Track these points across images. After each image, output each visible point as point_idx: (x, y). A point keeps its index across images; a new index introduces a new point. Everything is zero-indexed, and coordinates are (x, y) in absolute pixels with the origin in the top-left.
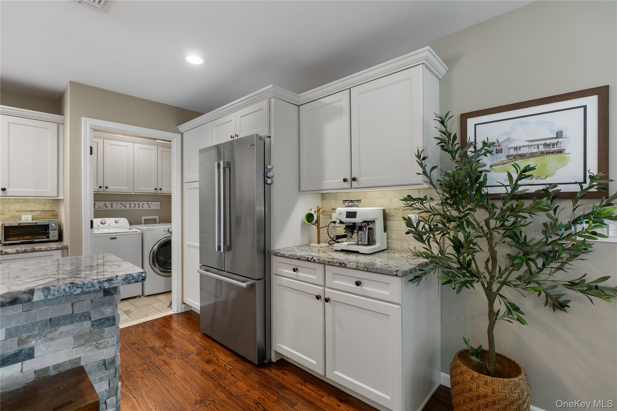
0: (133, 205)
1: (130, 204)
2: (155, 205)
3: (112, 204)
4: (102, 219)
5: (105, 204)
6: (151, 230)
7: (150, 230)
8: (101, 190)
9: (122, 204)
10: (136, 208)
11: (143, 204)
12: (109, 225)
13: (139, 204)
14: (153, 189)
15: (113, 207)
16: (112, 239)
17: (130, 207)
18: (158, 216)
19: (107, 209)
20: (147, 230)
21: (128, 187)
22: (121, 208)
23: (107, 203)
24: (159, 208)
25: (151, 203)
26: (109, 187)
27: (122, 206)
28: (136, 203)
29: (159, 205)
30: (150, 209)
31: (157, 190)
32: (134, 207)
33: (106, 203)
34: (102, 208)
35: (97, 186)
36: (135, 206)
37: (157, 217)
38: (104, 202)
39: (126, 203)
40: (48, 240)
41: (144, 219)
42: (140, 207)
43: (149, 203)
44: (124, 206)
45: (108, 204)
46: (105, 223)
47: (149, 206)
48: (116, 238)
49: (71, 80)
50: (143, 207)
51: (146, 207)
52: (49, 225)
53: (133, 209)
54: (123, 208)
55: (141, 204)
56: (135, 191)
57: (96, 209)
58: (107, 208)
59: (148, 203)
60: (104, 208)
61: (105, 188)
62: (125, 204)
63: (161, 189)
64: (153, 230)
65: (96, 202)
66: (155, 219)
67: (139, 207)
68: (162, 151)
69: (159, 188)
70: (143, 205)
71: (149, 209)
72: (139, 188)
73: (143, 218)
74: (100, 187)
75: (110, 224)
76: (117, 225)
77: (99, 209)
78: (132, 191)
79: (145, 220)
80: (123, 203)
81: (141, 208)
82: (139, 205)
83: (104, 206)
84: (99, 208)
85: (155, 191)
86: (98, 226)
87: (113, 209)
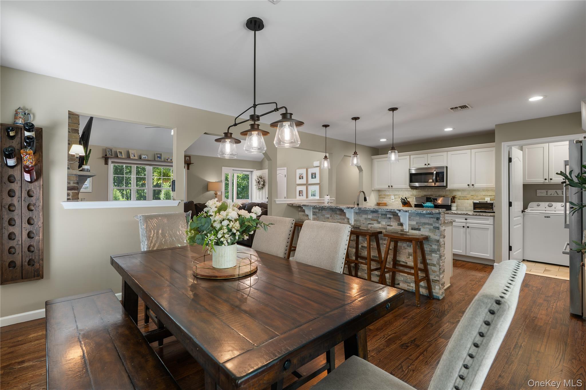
4: (549, 203)
8: (547, 181)
16: (546, 217)
19: (558, 196)
26: (553, 179)
33: (557, 191)
34: (553, 194)
35: (543, 179)
38: (555, 190)
40: (493, 211)
48: (550, 217)
49: (497, 124)
52: (493, 203)
57: (548, 196)
61: (550, 180)
65: (548, 190)
74: (546, 179)
75: (556, 207)
77: (551, 196)
83: (556, 193)
84: (551, 194)
86: (545, 208)
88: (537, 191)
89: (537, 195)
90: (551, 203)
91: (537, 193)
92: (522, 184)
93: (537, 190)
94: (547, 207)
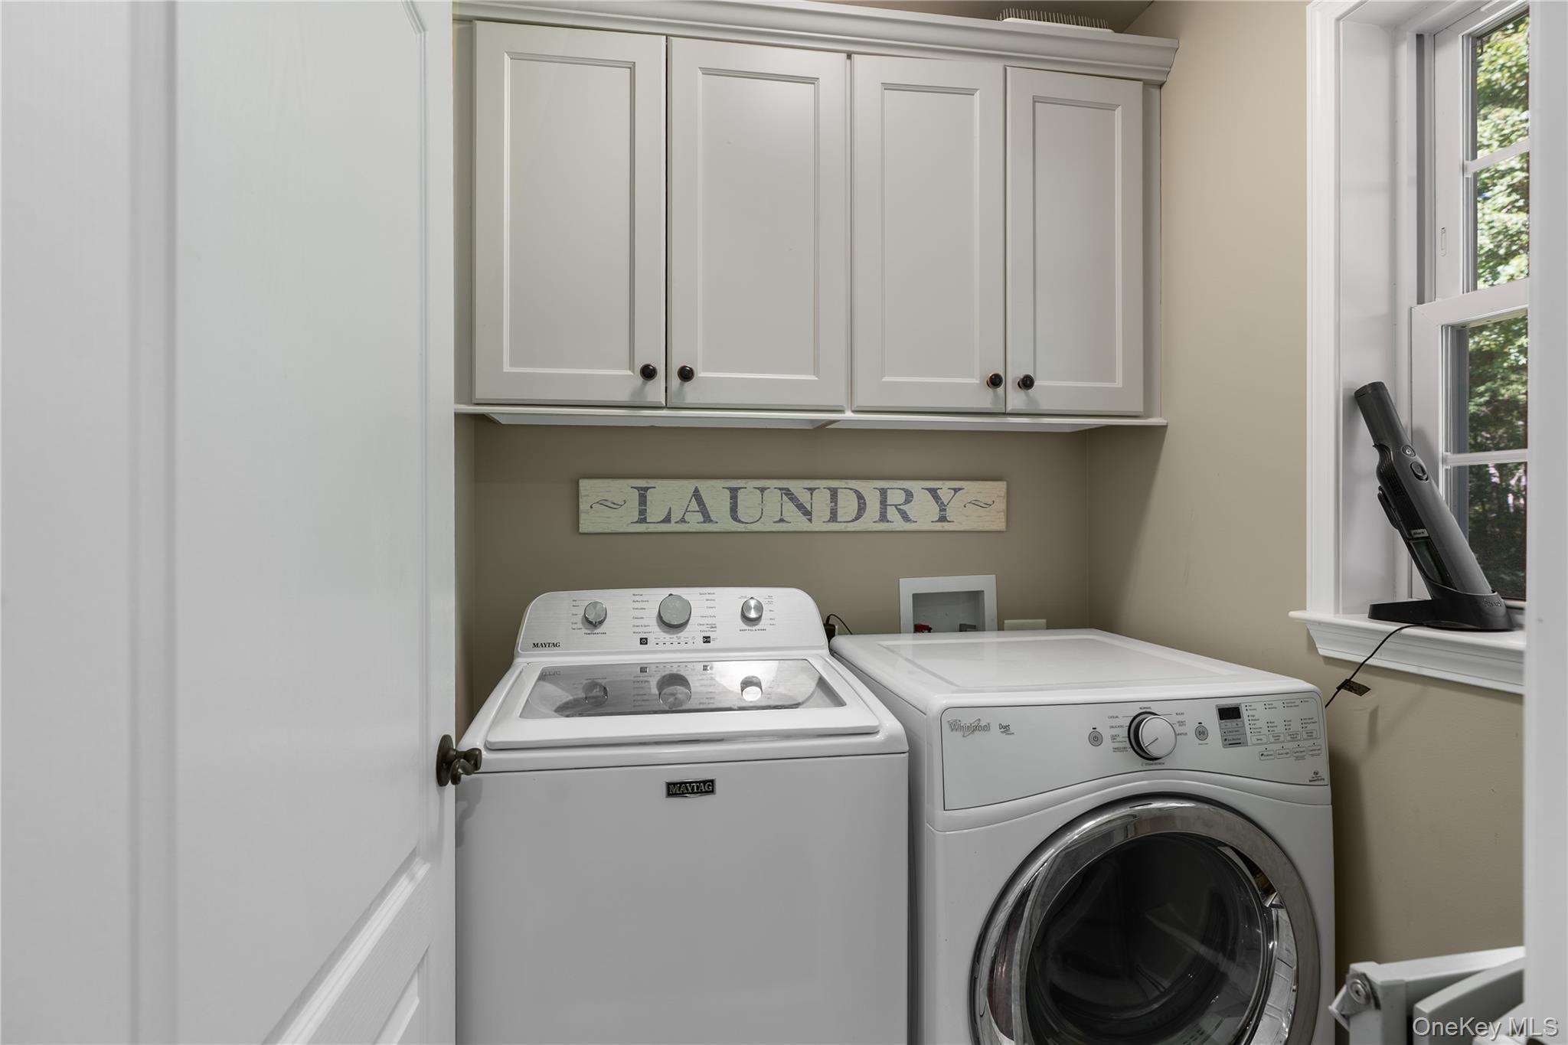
0: (848, 505)
1: (834, 493)
2: (975, 503)
3: (734, 492)
5: (697, 494)
6: (987, 728)
7: (976, 728)
8: (655, 391)
9: (787, 492)
10: (869, 521)
11: (909, 496)
12: (707, 640)
13: (883, 492)
14: (976, 379)
15: (741, 513)
16: (676, 789)
17: (834, 517)
18: (994, 576)
19: (709, 527)
20: (956, 726)
21: (816, 373)
22: (781, 520)
23: (708, 488)
24: (1000, 524)
25: (956, 490)
26: (700, 374)
27: (790, 509)
28: (870, 489)
29: (1001, 505)
30: (946, 526)
31: (1001, 390)
32: (857, 519)
33: (704, 487)
34: (683, 521)
35: (632, 368)
36: (862, 508)
37: (984, 583)
38: (689, 485)
39: (811, 490)
41: (916, 596)
42: (892, 513)
43: (944, 488)
44: (800, 506)
45: (715, 493)
46: (687, 622)
47: (943, 508)
48: (706, 787)
50: (906, 517)
51: (923, 514)
53: (852, 527)
54: (797, 522)
55: (896, 497)
56: (861, 401)
57: (652, 528)
58: (707, 519)
59: (933, 492)
60: (695, 522)
61: (675, 381)
62: (804, 497)
63: (1027, 383)
64: (1005, 729)
65: (652, 483)
66: (975, 597)
67: (883, 517)
68: (1036, 100)
69: (1014, 375)
70: (907, 501)
71: (939, 526)
72: (886, 379)
73: (910, 586)
75: (713, 626)
76: (752, 635)
77: (665, 528)
78: (840, 400)
79: (917, 598)
80: (797, 487)
81: (896, 523)
82: (884, 503)
83: (694, 505)
84: (667, 520)
85: (986, 399)
87: (740, 527)
88: (582, 492)
89: (584, 527)
90: (675, 591)
91: (584, 506)
92: (453, 411)
93: (583, 483)
94: (655, 633)
